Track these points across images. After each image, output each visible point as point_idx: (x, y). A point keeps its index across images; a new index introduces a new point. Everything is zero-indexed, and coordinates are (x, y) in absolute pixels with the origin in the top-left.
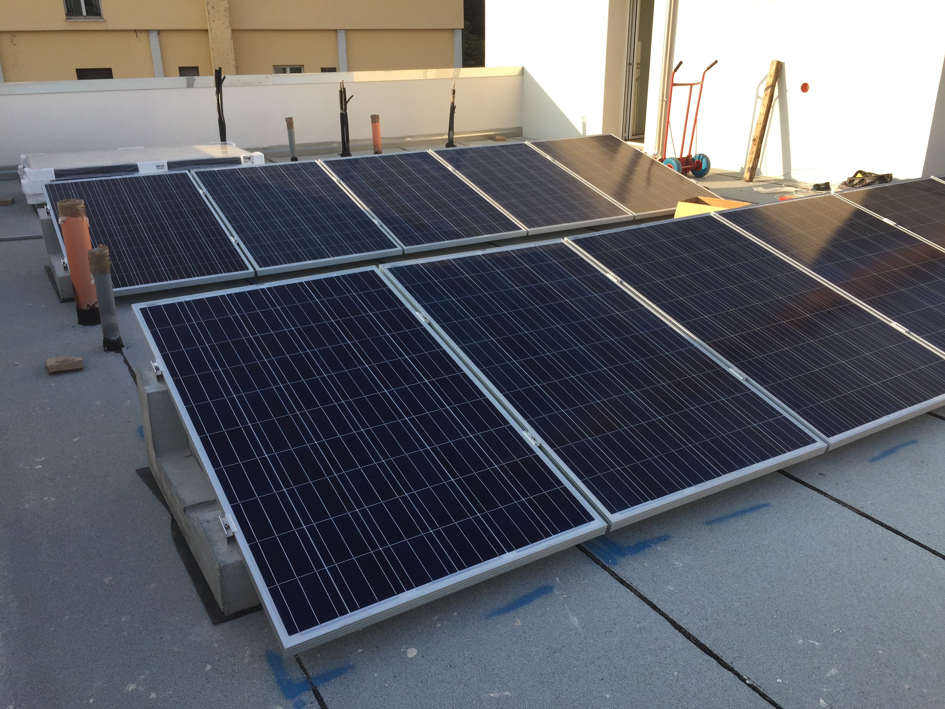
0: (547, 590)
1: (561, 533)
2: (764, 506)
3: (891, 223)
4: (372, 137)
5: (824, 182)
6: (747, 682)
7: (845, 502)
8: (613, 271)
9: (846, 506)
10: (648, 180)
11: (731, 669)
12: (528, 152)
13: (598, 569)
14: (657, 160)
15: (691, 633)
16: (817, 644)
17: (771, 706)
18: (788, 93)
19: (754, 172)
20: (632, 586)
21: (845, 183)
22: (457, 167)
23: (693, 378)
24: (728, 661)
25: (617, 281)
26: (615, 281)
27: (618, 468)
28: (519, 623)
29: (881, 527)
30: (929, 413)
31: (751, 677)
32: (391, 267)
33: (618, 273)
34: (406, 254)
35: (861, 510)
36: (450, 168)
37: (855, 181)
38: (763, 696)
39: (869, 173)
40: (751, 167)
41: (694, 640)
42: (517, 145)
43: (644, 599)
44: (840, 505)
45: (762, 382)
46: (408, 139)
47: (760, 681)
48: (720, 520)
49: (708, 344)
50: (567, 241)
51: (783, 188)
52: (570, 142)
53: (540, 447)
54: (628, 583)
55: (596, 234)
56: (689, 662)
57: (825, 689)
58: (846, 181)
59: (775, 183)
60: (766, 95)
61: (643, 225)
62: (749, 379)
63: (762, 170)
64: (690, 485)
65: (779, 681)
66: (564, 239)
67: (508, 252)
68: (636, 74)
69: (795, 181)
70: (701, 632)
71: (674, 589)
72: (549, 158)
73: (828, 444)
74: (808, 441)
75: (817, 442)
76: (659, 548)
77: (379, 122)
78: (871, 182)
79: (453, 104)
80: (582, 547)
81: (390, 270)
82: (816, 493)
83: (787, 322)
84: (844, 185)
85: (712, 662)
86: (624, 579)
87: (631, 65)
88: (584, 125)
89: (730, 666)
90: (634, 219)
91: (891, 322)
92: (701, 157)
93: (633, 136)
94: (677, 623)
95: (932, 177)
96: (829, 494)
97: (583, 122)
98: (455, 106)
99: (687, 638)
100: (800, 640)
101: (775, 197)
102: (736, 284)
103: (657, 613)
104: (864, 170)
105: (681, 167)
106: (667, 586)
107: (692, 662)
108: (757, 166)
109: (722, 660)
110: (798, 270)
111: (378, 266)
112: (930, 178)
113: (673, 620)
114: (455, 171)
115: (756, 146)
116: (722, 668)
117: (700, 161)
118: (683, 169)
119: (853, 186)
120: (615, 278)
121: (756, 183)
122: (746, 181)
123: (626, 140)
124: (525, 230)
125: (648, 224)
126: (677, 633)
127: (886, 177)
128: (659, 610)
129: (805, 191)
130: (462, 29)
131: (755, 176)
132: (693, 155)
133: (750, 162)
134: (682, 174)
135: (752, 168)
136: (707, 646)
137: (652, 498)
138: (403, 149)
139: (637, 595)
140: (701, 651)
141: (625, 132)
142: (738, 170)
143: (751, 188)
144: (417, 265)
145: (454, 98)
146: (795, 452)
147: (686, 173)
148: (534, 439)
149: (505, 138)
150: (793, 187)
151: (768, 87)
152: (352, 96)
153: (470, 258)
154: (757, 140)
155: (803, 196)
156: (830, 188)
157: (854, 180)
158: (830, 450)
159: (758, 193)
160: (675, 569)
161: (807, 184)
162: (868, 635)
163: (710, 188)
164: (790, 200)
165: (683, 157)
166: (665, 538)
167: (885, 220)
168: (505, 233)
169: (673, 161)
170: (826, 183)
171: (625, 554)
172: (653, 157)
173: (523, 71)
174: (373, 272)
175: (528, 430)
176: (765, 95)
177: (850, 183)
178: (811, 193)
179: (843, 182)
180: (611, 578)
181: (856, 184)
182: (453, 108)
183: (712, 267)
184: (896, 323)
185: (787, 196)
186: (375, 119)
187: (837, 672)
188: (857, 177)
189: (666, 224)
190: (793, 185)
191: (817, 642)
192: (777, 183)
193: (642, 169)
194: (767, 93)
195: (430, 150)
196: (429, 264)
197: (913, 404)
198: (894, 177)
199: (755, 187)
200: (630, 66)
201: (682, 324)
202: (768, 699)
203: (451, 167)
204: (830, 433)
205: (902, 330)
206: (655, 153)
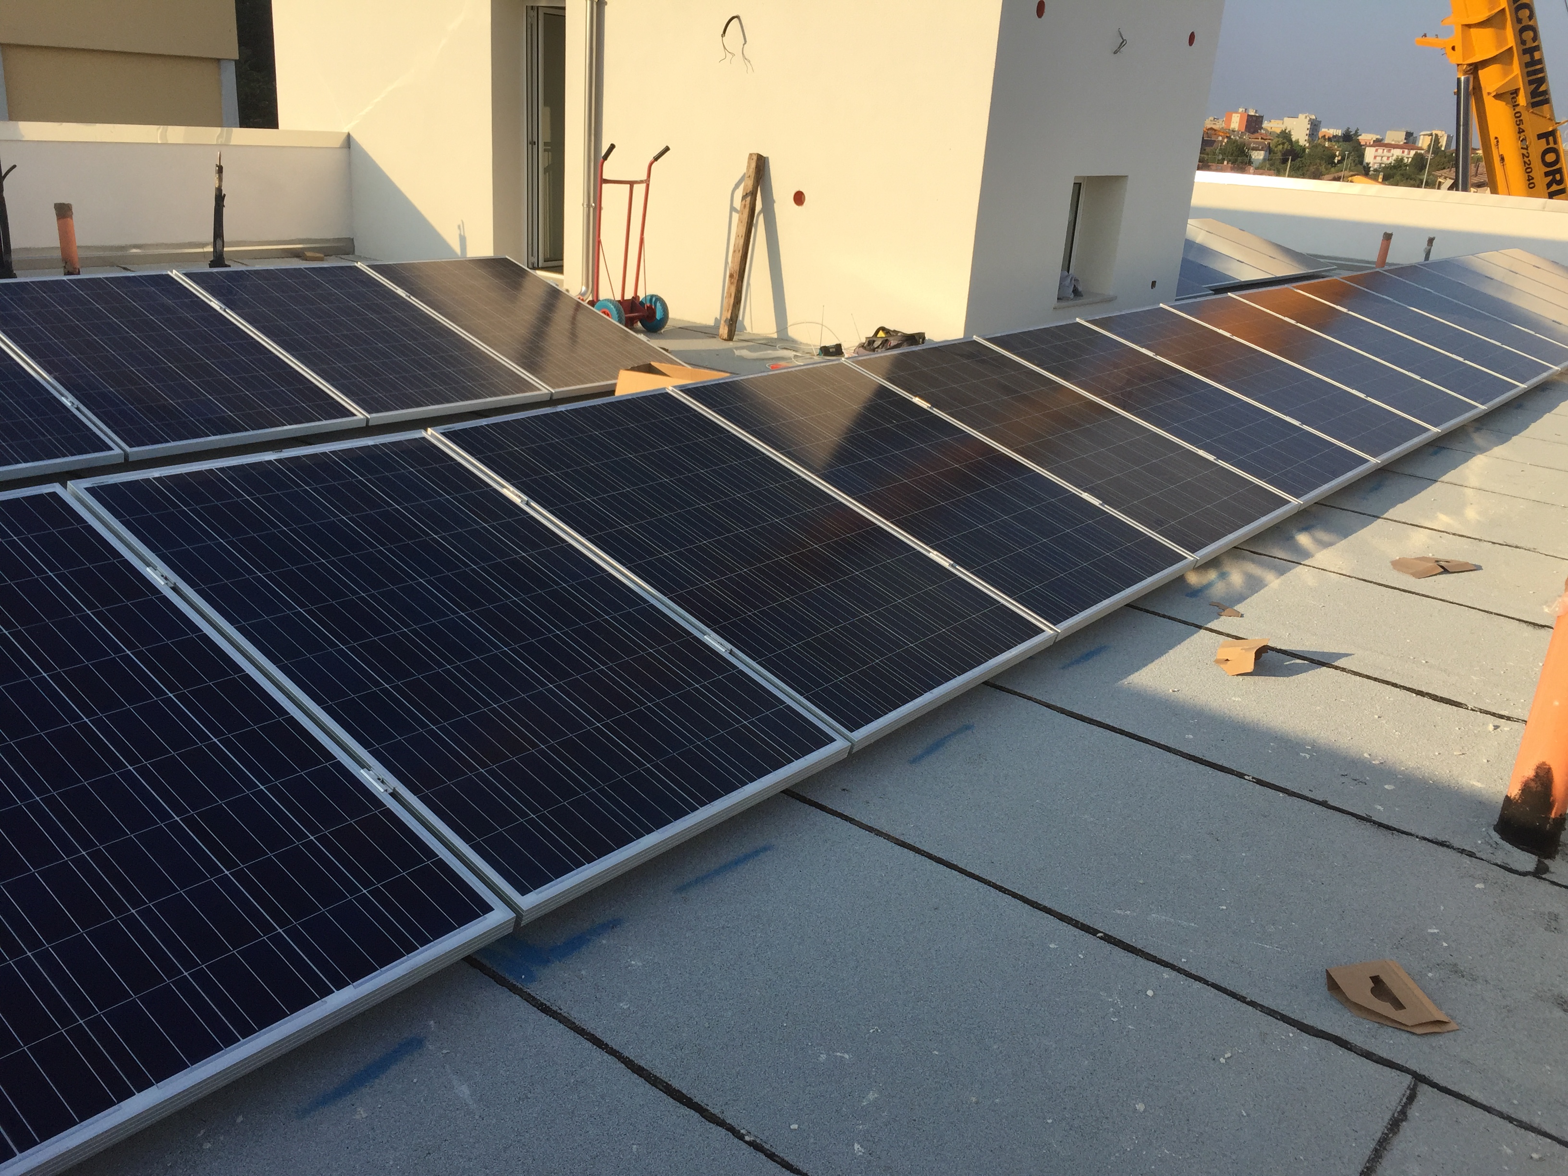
0: (416, 1044)
1: (435, 941)
2: (765, 849)
3: (924, 405)
4: (59, 245)
5: (835, 344)
6: (747, 1138)
7: (878, 829)
8: (514, 485)
9: (880, 834)
10: (573, 335)
11: (720, 1123)
12: (362, 281)
13: (502, 993)
14: (585, 304)
15: (658, 1075)
16: (847, 1056)
17: (784, 1169)
18: (776, 205)
19: (734, 325)
20: (561, 1014)
21: (862, 346)
22: (229, 304)
23: (650, 654)
24: (716, 1111)
25: (522, 501)
26: (517, 501)
27: (532, 816)
28: (362, 1113)
29: (930, 860)
30: (986, 683)
31: (752, 1130)
32: (91, 486)
33: (522, 487)
34: (133, 462)
35: (902, 838)
36: (215, 304)
37: (876, 343)
38: (771, 1156)
39: (895, 331)
40: (729, 317)
41: (663, 1086)
42: (342, 268)
43: (581, 1031)
44: (872, 835)
45: (754, 654)
46: (134, 251)
47: (767, 1133)
48: (699, 881)
49: (671, 599)
50: (432, 435)
51: (777, 352)
52: (438, 266)
53: (394, 795)
54: (554, 1008)
55: (483, 422)
56: (655, 1125)
57: (861, 1127)
58: (864, 342)
59: (765, 344)
60: (745, 206)
61: (561, 408)
62: (735, 650)
63: (747, 323)
64: (649, 831)
65: (794, 1126)
66: (426, 430)
67: (324, 454)
68: (543, 160)
69: (794, 341)
70: (673, 1071)
71: (629, 1007)
72: (400, 292)
73: (851, 742)
74: (823, 740)
75: (836, 740)
76: (604, 942)
77: (71, 217)
78: (898, 344)
79: (219, 190)
80: (476, 959)
81: (91, 490)
82: (838, 819)
83: (786, 558)
84: (861, 349)
85: (693, 1117)
86: (548, 1004)
87: (535, 144)
88: (463, 240)
89: (720, 1118)
90: (551, 398)
91: (929, 552)
92: (654, 299)
93: (545, 261)
94: (636, 1062)
95: (975, 338)
96: (856, 819)
97: (460, 235)
98: (225, 195)
99: (651, 1084)
100: (822, 1056)
101: (767, 366)
102: (710, 500)
103: (603, 1053)
104: (887, 327)
105: (624, 316)
106: (618, 1004)
107: (661, 1123)
108: (737, 317)
109: (708, 1110)
110: (799, 476)
111: (65, 486)
112: (972, 340)
113: (629, 1058)
114: (225, 311)
115: (735, 285)
116: (707, 1123)
117: (653, 307)
118: (626, 317)
119: (874, 350)
120: (517, 495)
121: (738, 343)
122: (723, 339)
123: (534, 268)
124: (362, 417)
125: (569, 406)
126: (636, 1079)
127: (917, 338)
128: (607, 1045)
129: (808, 356)
130: (235, 61)
131: (736, 333)
132: (641, 295)
133: (728, 310)
134: (626, 326)
135: (731, 319)
136: (683, 1092)
137: (590, 860)
138: (125, 269)
139: (569, 1028)
140: (674, 1101)
141: (532, 256)
142: (711, 323)
143: (731, 350)
144: (147, 481)
145: (220, 179)
146: (806, 760)
147: (632, 324)
148: (383, 782)
149: (322, 255)
150: (791, 350)
151: (747, 194)
152: (14, 167)
153: (252, 466)
154: (736, 276)
155: (802, 364)
156: (843, 353)
157: (874, 341)
158: (854, 751)
159: (742, 359)
160: (630, 972)
161: (810, 345)
162: (918, 1030)
163: (670, 349)
164: (785, 369)
165: (625, 298)
166: (614, 924)
167: (917, 400)
168: (324, 422)
169: (610, 304)
170: (837, 345)
171: (548, 961)
172: (579, 298)
173: (349, 141)
174: (54, 495)
175: (370, 767)
176: (743, 206)
177: (869, 345)
178: (817, 359)
179: (860, 344)
180: (526, 1006)
181: (878, 347)
182: (220, 198)
183: (672, 475)
184: (935, 552)
185: (783, 363)
186: (63, 211)
187: (876, 1095)
188: (878, 336)
189: (598, 405)
190: (792, 347)
191: (847, 1052)
192: (769, 343)
193: (561, 317)
194: (747, 203)
195: (174, 271)
196: (169, 477)
197: (964, 671)
198: (927, 338)
199: (737, 348)
200: (534, 146)
201: (629, 569)
202: (779, 1160)
203: (216, 302)
204: (853, 726)
205: (944, 562)
206: (583, 291)
